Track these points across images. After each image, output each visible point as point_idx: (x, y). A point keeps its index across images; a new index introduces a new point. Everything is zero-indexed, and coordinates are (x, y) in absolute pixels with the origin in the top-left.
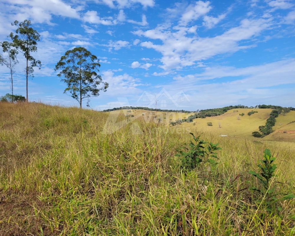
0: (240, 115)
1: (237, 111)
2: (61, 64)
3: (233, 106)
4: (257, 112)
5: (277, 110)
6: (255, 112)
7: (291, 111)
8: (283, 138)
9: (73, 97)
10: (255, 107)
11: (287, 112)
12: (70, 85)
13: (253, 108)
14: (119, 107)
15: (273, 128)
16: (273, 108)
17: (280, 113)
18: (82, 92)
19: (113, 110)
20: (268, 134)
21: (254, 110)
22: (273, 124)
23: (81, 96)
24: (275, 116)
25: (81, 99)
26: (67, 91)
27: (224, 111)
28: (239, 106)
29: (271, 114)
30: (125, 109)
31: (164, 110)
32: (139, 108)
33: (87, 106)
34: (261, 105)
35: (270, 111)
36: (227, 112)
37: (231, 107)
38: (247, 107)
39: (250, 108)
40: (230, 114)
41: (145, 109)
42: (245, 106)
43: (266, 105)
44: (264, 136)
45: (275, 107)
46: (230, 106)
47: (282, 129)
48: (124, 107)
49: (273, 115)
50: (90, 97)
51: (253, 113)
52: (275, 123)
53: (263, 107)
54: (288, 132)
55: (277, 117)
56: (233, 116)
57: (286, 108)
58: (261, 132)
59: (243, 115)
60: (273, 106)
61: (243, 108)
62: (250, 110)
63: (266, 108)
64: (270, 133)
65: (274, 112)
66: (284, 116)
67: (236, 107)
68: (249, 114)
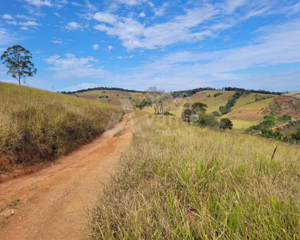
0: (207, 96)
1: (205, 93)
2: (4, 56)
3: (202, 88)
4: (222, 94)
5: (240, 92)
6: (220, 94)
7: (251, 93)
8: (237, 117)
9: (13, 77)
10: (222, 89)
11: (248, 94)
12: (11, 69)
13: (219, 90)
14: (94, 88)
15: (232, 108)
16: (237, 91)
17: (241, 95)
18: (20, 74)
19: (87, 91)
20: (226, 114)
21: (220, 92)
22: (232, 105)
23: (19, 77)
24: (236, 98)
25: (20, 78)
26: (9, 73)
27: (193, 92)
28: (208, 89)
29: (233, 96)
30: (100, 89)
31: (139, 91)
32: (114, 89)
33: (24, 82)
34: (227, 87)
35: (233, 93)
36: (196, 93)
37: (201, 89)
38: (215, 89)
39: (217, 90)
40: (198, 95)
41: (120, 90)
42: (213, 88)
43: (231, 88)
44: (222, 116)
45: (239, 90)
46: (199, 88)
47: (238, 109)
48: (99, 87)
49: (235, 97)
50: (25, 77)
51: (219, 95)
52: (235, 104)
53: (228, 89)
54: (243, 112)
55: (238, 99)
56: (200, 97)
57: (248, 90)
58: (221, 112)
59: (209, 96)
60: (237, 89)
61: (211, 90)
62: (216, 92)
63: (231, 90)
64: (227, 113)
65: (237, 94)
66: (244, 97)
67: (205, 89)
68: (215, 96)
